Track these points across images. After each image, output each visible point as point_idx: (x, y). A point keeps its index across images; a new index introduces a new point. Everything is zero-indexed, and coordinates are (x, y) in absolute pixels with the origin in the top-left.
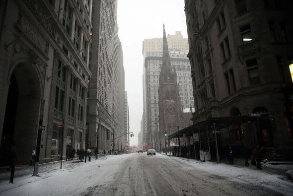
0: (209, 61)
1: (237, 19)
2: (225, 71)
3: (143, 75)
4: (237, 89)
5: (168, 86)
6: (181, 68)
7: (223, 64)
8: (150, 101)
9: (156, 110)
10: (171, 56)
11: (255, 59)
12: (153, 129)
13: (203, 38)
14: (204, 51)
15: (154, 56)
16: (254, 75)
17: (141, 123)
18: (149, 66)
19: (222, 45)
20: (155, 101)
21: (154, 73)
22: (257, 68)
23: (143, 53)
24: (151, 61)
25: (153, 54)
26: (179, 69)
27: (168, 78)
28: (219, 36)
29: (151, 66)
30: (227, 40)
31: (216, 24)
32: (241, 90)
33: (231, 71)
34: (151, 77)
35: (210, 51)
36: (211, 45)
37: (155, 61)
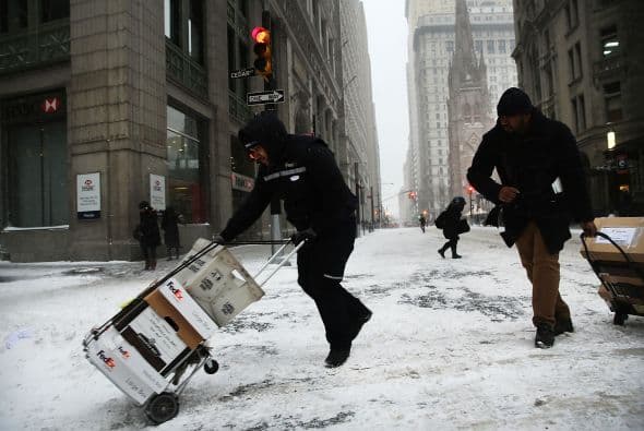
0: (550, 74)
1: (597, 14)
2: (572, 97)
3: (408, 65)
4: (588, 127)
5: (467, 94)
6: (496, 46)
7: (570, 86)
8: (428, 124)
9: (440, 144)
10: (472, 21)
11: (618, 83)
12: (436, 181)
13: (541, 32)
14: (542, 55)
15: (435, 23)
16: (614, 106)
17: (405, 168)
18: (424, 47)
19: (570, 53)
20: (439, 125)
21: (434, 62)
22: (620, 95)
23: (407, 15)
24: (428, 36)
25: (431, 20)
26: (491, 49)
27: (468, 77)
28: (567, 36)
29: (429, 46)
30: (578, 46)
31: (563, 12)
32: (592, 129)
33: (582, 98)
34: (430, 72)
35: (551, 58)
36: (553, 48)
37: (436, 35)
